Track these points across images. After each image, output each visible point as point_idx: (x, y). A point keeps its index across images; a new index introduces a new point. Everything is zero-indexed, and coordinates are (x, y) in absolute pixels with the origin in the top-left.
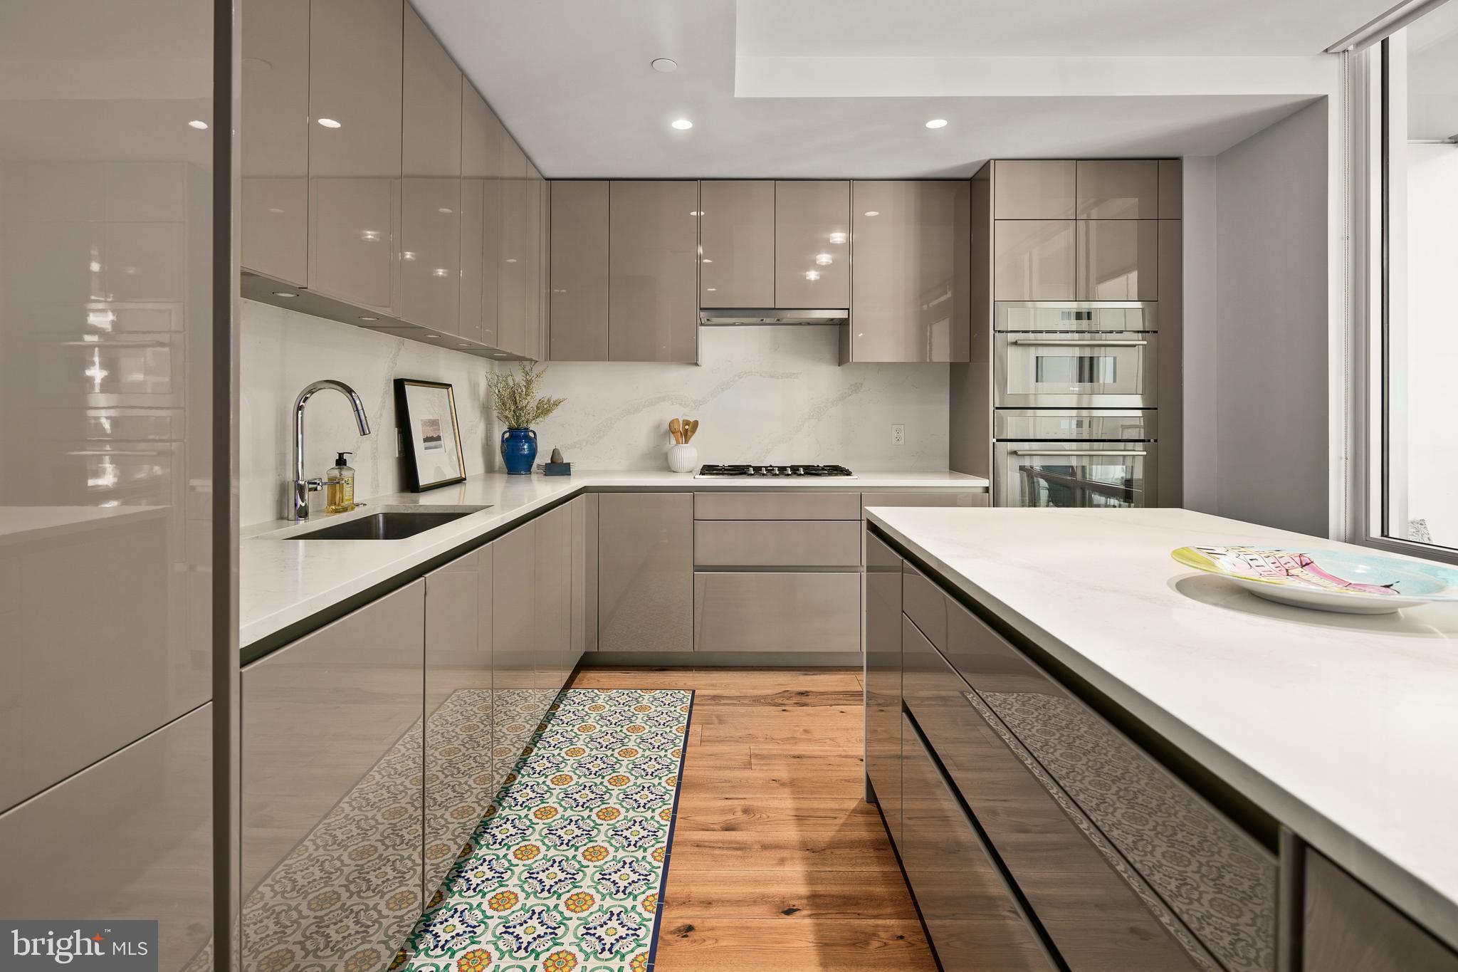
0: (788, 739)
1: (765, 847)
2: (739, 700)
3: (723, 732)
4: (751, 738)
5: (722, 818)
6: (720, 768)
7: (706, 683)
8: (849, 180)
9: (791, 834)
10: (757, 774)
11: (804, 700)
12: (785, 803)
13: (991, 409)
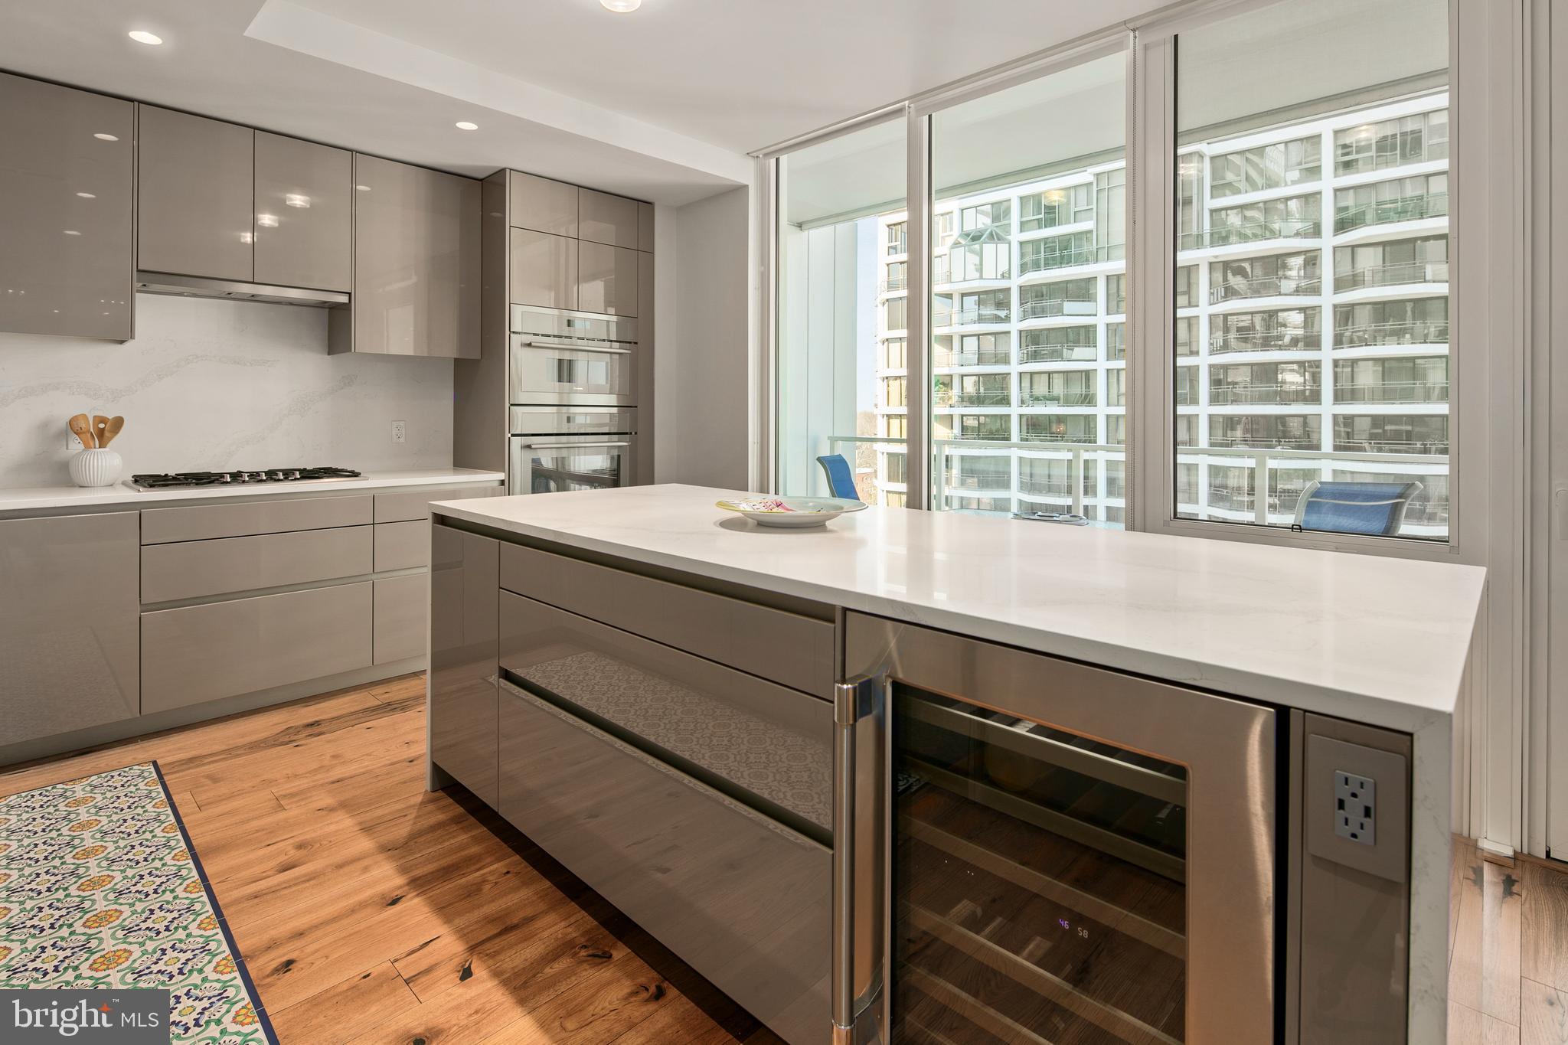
0: (315, 770)
1: (340, 866)
2: (230, 753)
3: (223, 789)
4: (270, 782)
5: (273, 863)
6: (243, 822)
7: (167, 749)
8: (352, 151)
9: (365, 844)
10: (293, 811)
11: (316, 730)
12: (344, 822)
13: (507, 405)
